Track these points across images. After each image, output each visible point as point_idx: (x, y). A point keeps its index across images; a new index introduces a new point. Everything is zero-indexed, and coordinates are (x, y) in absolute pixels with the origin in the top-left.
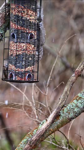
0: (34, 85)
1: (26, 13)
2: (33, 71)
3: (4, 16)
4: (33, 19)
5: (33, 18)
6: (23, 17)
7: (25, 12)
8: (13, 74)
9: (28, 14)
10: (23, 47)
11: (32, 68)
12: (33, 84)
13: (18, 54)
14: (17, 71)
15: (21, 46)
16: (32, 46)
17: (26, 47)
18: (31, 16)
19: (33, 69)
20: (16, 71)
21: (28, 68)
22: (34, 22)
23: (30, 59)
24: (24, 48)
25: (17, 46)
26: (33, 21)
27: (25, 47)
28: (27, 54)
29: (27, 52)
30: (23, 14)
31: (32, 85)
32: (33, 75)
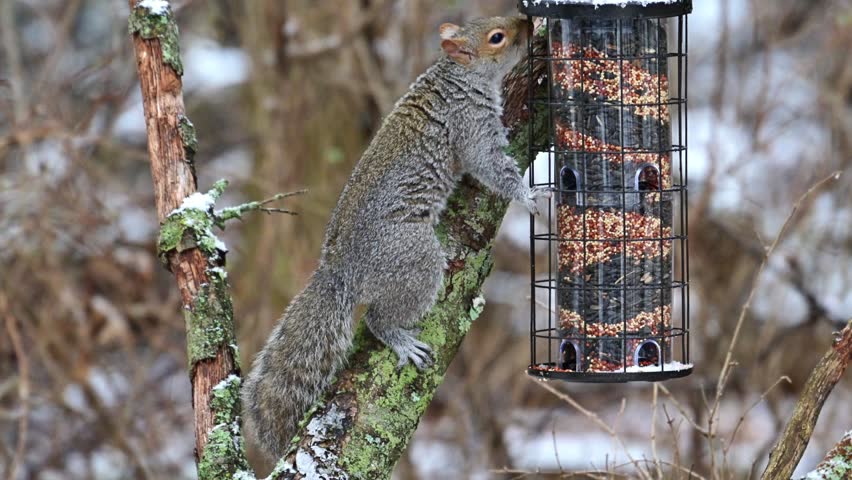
0: (660, 390)
1: (618, 78)
2: (663, 330)
3: (524, 89)
4: (650, 105)
5: (652, 99)
6: (605, 99)
7: (613, 76)
8: (576, 347)
9: (628, 86)
10: (613, 228)
11: (655, 317)
12: (656, 385)
13: (590, 261)
14: (592, 333)
15: (604, 225)
16: (651, 223)
17: (624, 231)
18: (640, 93)
19: (660, 318)
20: (587, 332)
21: (639, 317)
22: (655, 117)
23: (648, 278)
24: (616, 234)
25: (585, 229)
26: (652, 114)
27: (620, 229)
28: (632, 258)
29: (633, 251)
30: (604, 84)
31: (652, 388)
32: (663, 344)
